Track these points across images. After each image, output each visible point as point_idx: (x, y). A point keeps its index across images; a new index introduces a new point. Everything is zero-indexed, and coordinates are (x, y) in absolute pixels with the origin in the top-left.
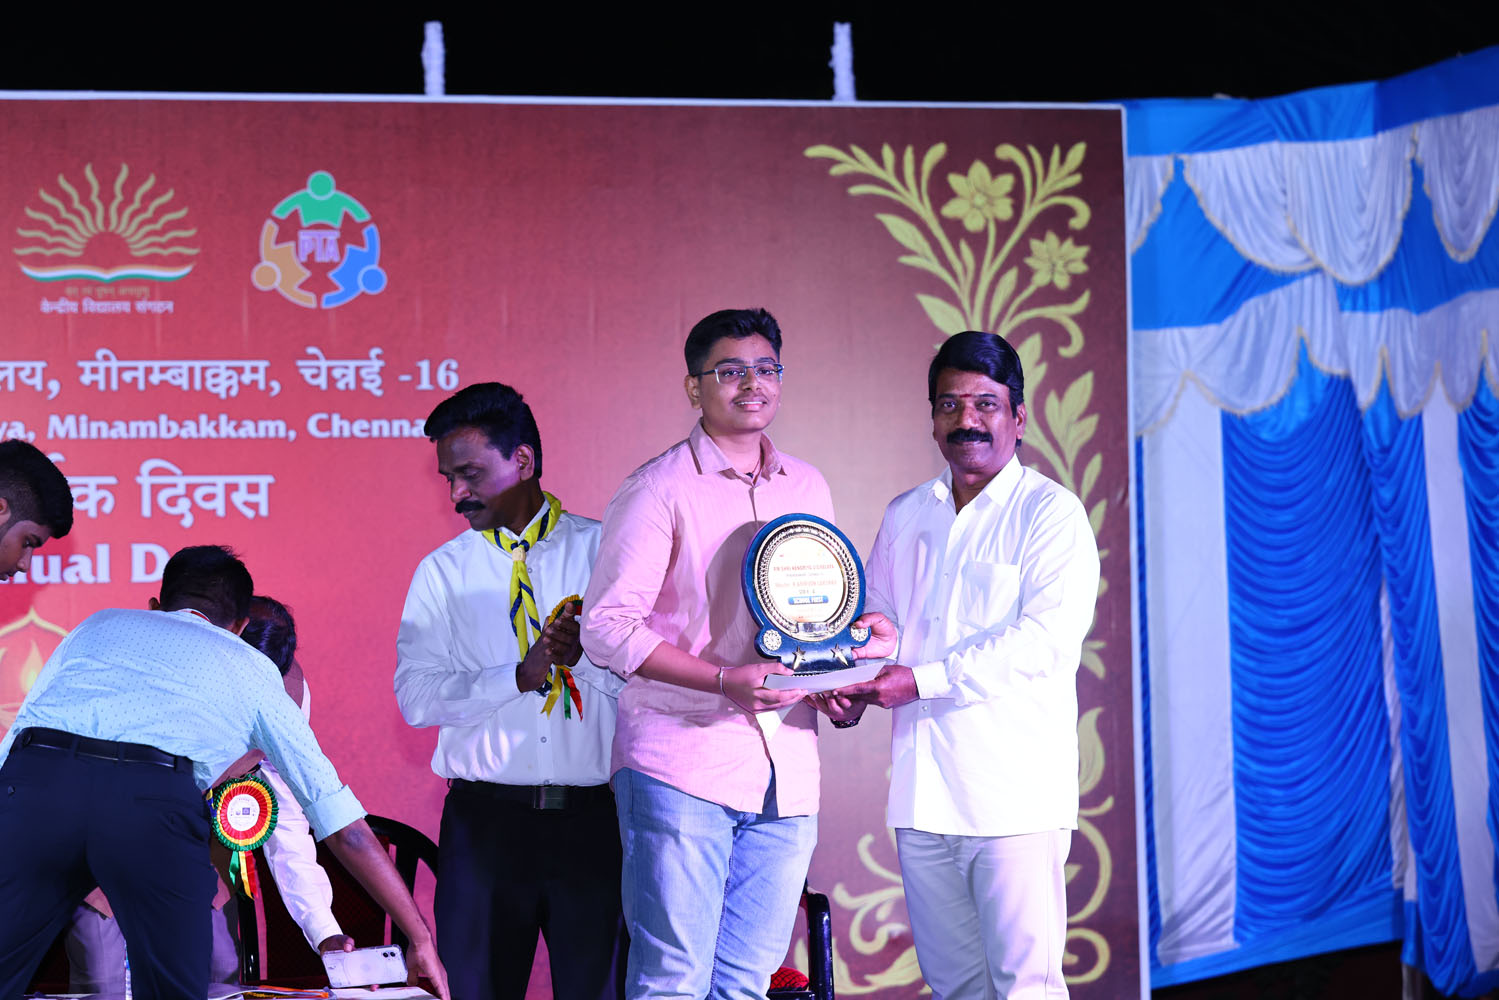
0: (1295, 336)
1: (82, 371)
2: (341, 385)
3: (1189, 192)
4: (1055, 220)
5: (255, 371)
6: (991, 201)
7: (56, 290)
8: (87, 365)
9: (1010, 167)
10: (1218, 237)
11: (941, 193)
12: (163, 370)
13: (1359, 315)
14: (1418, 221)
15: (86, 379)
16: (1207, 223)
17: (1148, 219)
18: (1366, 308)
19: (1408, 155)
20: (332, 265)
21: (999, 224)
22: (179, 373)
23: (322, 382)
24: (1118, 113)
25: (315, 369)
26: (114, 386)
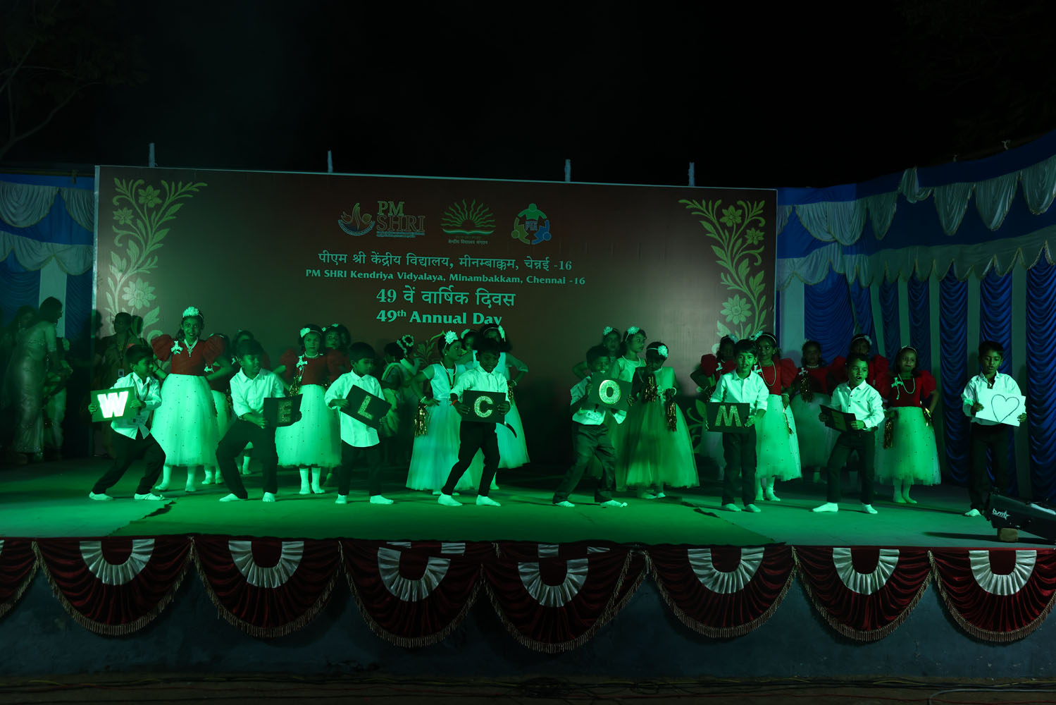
0: (828, 261)
1: (460, 261)
2: (537, 268)
3: (797, 216)
4: (754, 224)
5: (511, 263)
6: (735, 218)
7: (453, 236)
8: (462, 259)
9: (741, 207)
10: (806, 231)
11: (719, 215)
12: (484, 261)
13: (849, 256)
14: (867, 227)
15: (461, 263)
16: (802, 226)
17: (784, 224)
18: (851, 254)
19: (865, 207)
20: (535, 231)
21: (737, 224)
22: (489, 262)
23: (531, 266)
24: (775, 191)
25: (529, 263)
26: (469, 265)
